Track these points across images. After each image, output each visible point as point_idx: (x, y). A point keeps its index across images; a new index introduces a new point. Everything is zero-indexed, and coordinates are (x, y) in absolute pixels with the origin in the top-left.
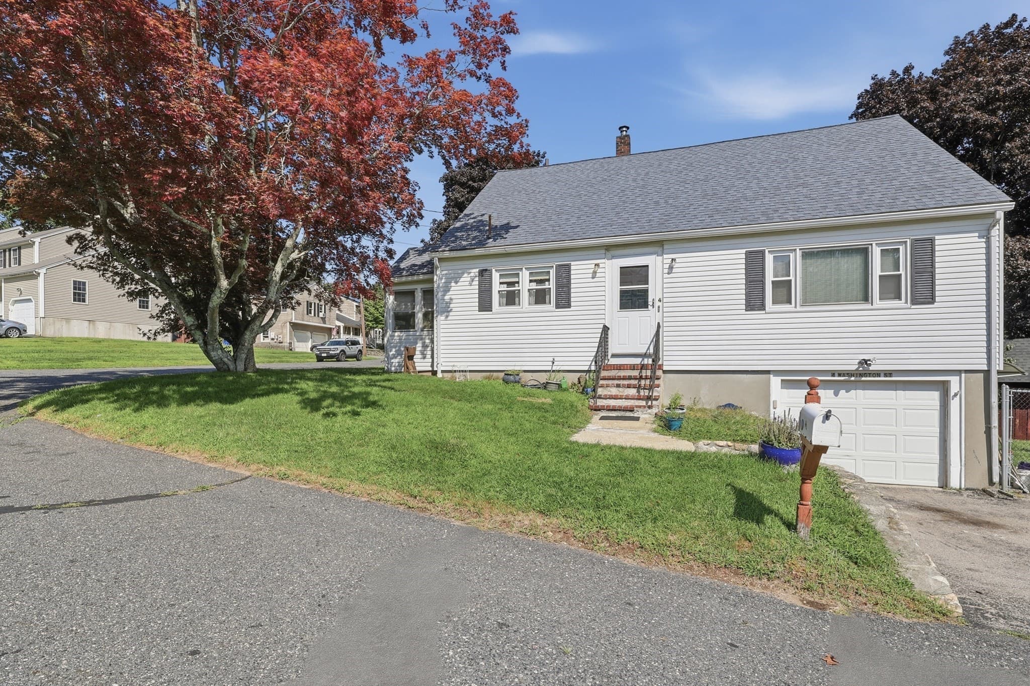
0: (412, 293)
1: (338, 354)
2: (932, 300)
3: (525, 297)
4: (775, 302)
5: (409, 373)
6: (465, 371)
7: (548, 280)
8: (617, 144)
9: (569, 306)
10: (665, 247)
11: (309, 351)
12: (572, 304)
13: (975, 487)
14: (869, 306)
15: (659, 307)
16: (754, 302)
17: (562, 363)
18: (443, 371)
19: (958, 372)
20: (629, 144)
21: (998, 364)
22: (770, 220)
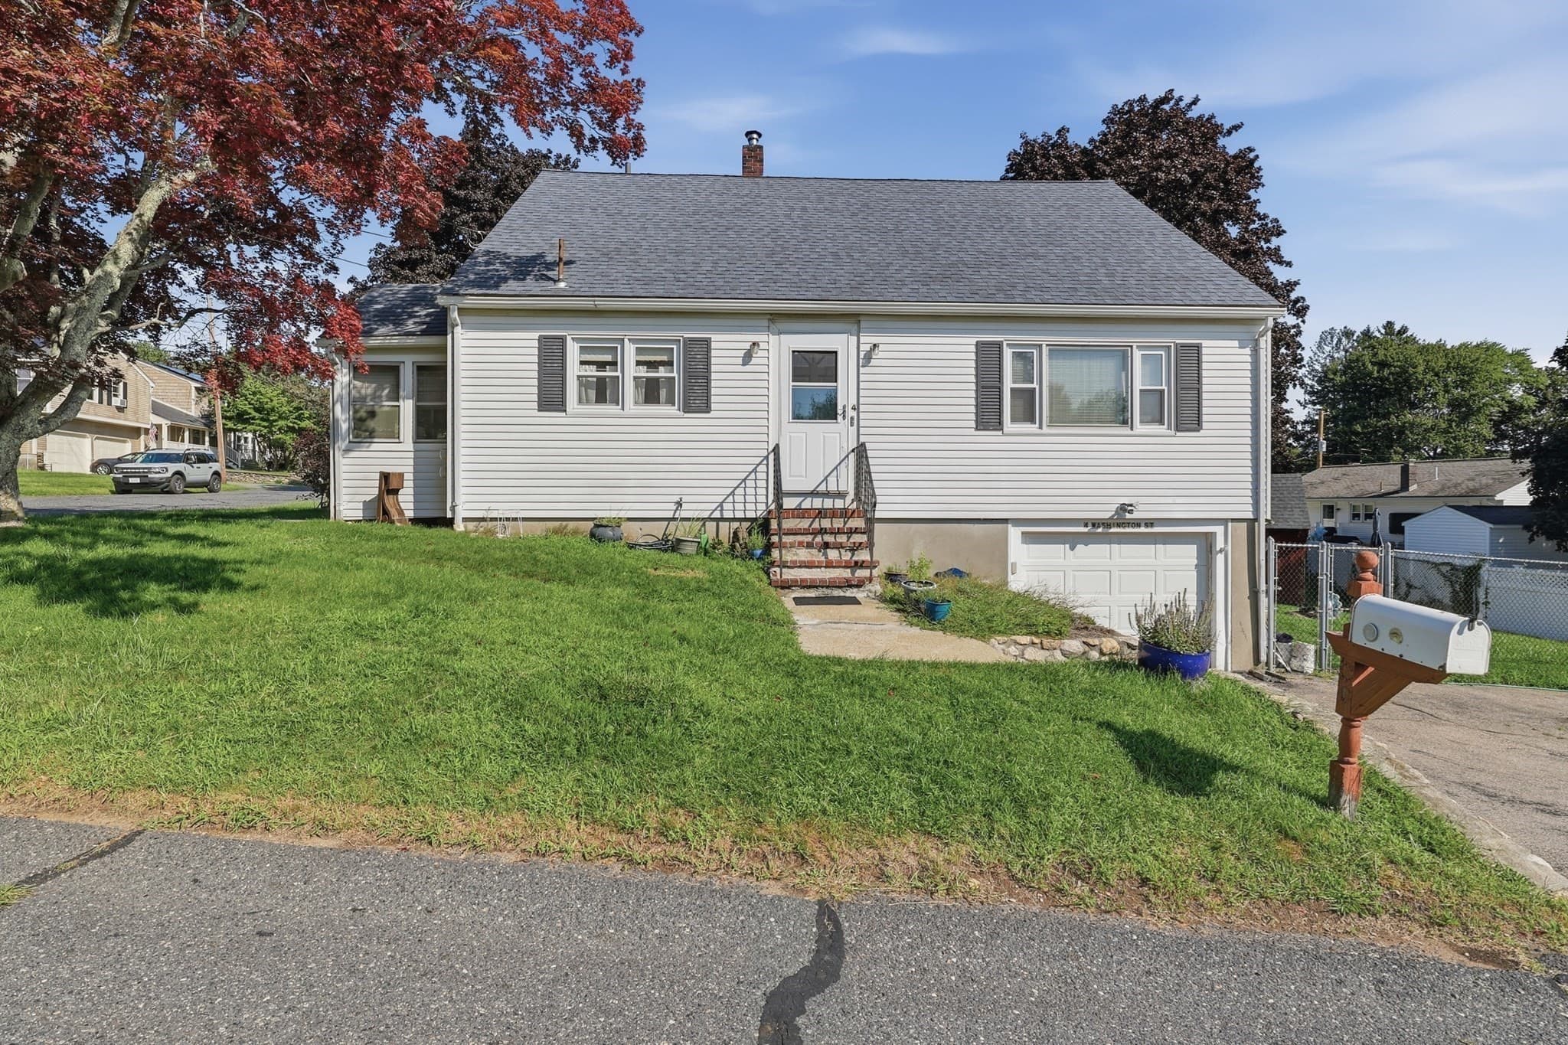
0: (394, 370)
1: (169, 480)
2: (1197, 425)
3: (629, 389)
4: (1014, 420)
5: (392, 522)
6: (515, 519)
7: (670, 363)
8: (744, 157)
9: (707, 409)
10: (863, 324)
11: (88, 471)
12: (713, 406)
13: (1241, 670)
14: (1126, 431)
15: (852, 418)
16: (988, 418)
17: (694, 506)
18: (465, 520)
19: (1224, 522)
20: (761, 161)
21: (1266, 513)
22: (1010, 299)
